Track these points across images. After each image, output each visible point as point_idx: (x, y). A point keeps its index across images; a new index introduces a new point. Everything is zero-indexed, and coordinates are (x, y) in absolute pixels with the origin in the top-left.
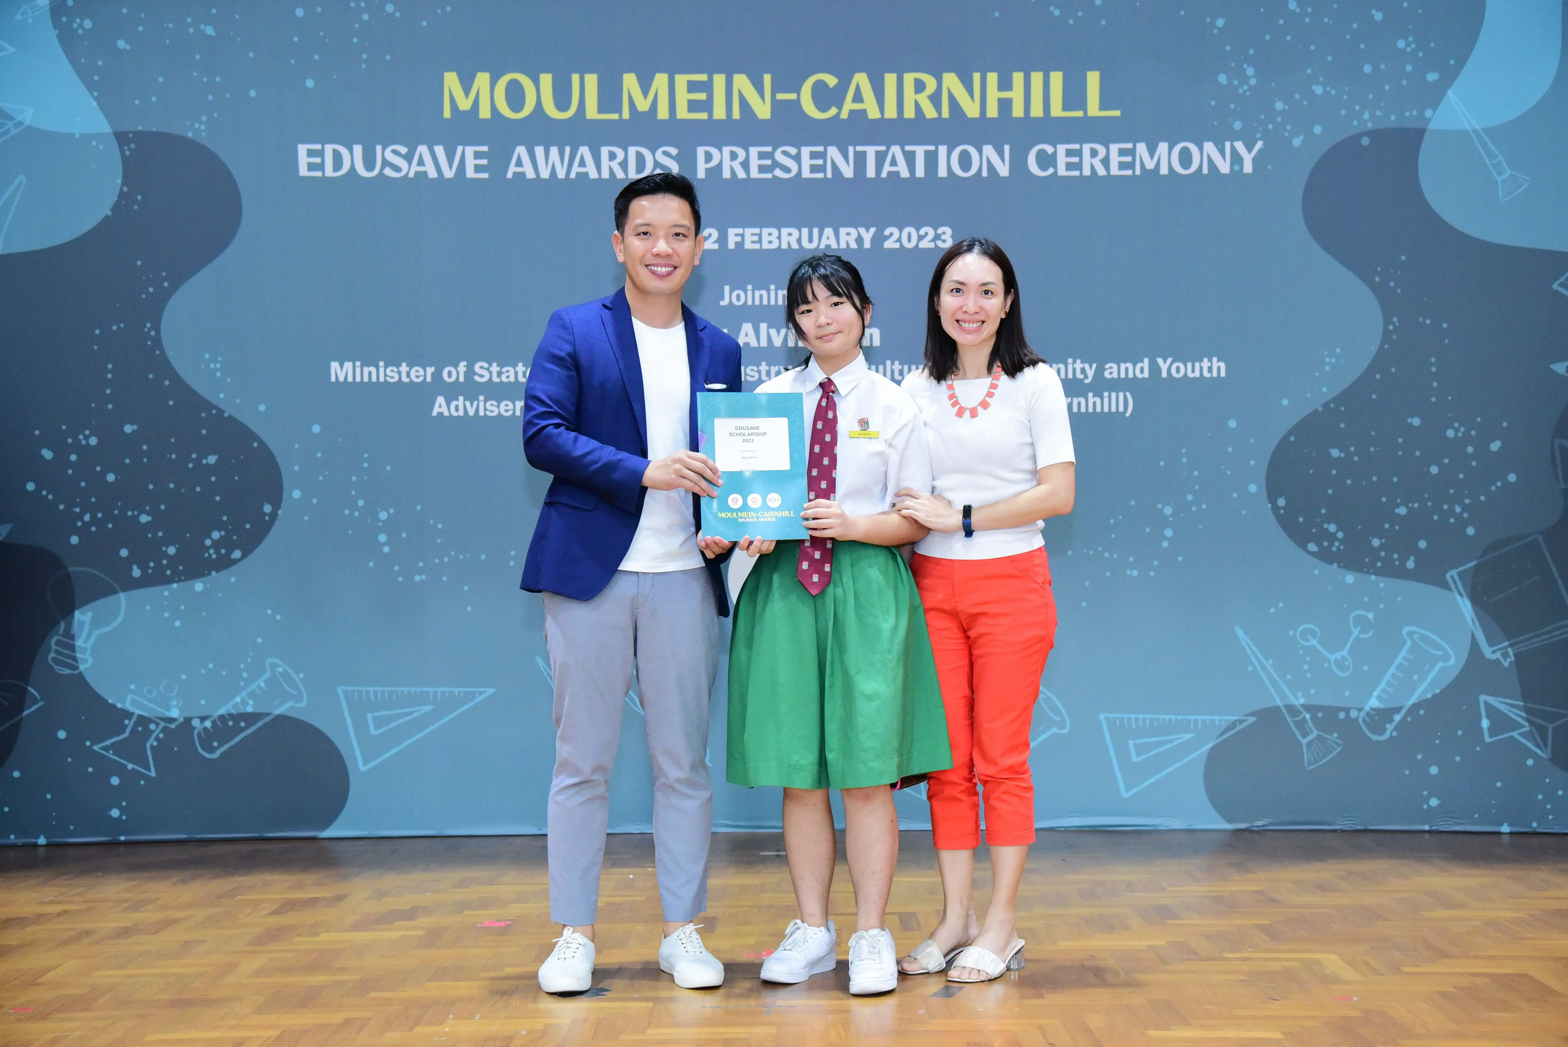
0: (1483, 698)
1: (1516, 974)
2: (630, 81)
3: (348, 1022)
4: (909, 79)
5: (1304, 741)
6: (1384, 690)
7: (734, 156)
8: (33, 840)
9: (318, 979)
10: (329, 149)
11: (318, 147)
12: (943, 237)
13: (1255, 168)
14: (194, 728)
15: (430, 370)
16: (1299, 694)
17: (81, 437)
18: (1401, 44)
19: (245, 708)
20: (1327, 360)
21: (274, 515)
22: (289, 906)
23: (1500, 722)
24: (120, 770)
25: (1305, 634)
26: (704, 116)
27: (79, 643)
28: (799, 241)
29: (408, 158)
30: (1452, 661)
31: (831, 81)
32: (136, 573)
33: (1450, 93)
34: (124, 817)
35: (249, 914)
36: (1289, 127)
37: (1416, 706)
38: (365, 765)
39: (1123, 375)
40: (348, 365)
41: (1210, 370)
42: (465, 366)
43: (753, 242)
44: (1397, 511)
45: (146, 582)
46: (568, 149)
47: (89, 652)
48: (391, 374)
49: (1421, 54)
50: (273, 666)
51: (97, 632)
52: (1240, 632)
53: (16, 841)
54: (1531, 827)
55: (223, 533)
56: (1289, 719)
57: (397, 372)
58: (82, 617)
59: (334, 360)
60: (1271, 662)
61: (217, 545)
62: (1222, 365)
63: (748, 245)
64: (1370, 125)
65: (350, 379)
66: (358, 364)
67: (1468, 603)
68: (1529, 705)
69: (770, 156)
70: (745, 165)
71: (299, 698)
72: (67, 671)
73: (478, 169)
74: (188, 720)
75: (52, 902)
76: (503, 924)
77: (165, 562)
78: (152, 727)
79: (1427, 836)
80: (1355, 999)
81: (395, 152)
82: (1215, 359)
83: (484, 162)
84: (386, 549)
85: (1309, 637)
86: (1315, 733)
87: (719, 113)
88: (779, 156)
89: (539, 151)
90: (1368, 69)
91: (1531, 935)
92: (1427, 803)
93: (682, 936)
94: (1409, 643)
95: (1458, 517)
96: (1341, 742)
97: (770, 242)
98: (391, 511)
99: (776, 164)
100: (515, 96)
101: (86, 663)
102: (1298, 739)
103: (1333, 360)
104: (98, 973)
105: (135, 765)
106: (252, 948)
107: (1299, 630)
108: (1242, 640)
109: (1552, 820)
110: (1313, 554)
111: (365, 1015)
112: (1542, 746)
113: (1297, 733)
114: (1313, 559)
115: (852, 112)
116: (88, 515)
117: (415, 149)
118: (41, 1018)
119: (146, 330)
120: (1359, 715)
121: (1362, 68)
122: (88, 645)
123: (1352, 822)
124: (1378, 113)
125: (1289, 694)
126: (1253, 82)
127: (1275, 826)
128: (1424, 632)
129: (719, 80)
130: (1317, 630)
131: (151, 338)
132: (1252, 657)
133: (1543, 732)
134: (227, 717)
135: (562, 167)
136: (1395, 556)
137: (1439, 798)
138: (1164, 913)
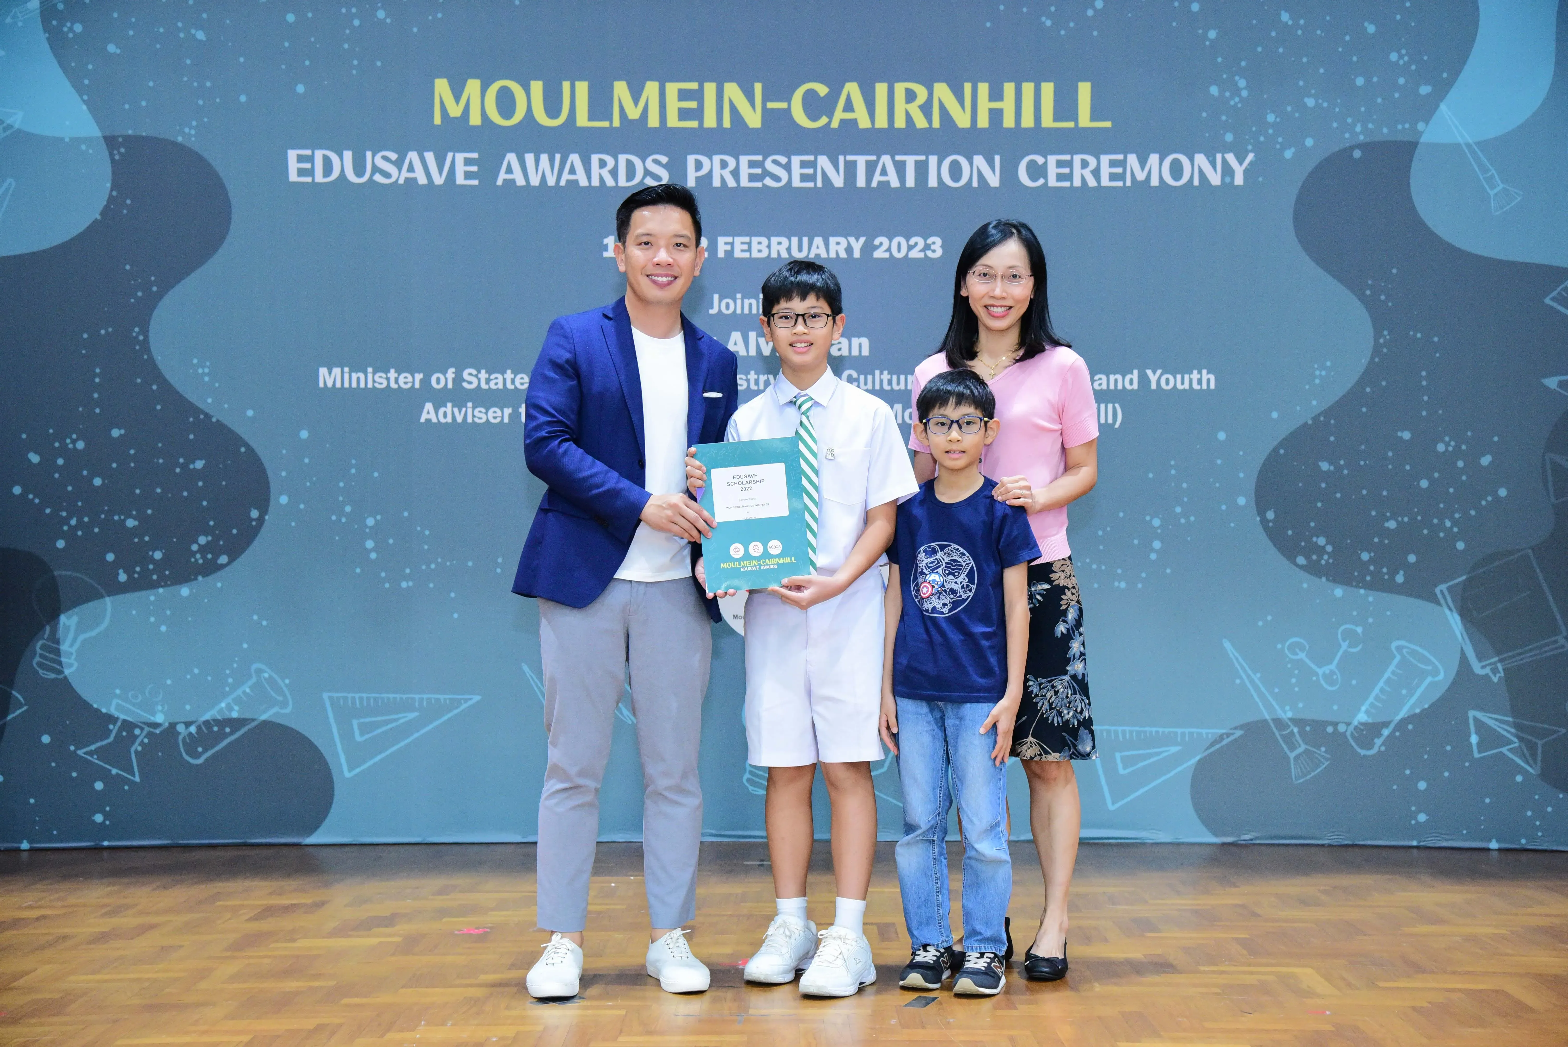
0: (1471, 713)
1: (1491, 990)
2: (621, 89)
3: (320, 1028)
4: (900, 88)
5: (1292, 755)
6: (1372, 705)
7: (724, 165)
8: (15, 845)
9: (291, 985)
10: (319, 154)
11: (308, 152)
12: (933, 247)
13: (1245, 180)
14: (179, 734)
15: (419, 377)
16: (1287, 708)
17: (68, 441)
18: (1394, 57)
19: (230, 713)
20: (1317, 373)
21: (261, 521)
22: (268, 912)
23: (1489, 737)
24: (105, 776)
25: (1293, 648)
26: (694, 124)
27: (64, 647)
28: (789, 250)
29: (399, 164)
30: (1441, 677)
31: (822, 90)
32: (123, 577)
33: (1443, 107)
34: (107, 823)
35: (229, 919)
36: (1280, 140)
37: (1404, 722)
38: (350, 771)
39: (1112, 387)
40: (337, 371)
41: (1200, 382)
42: (453, 373)
43: (742, 251)
44: (1386, 525)
45: (132, 586)
46: (558, 157)
47: (73, 657)
48: (379, 380)
49: (1413, 67)
50: (259, 672)
51: (82, 637)
52: (1227, 645)
54: (1520, 843)
55: (210, 538)
56: (1277, 733)
57: (385, 378)
58: (68, 621)
59: (323, 366)
60: (1258, 675)
61: (203, 550)
62: (1212, 378)
63: (738, 254)
64: (1362, 137)
65: (338, 385)
66: (346, 369)
67: (1458, 618)
68: (1519, 721)
69: (760, 165)
70: (736, 174)
71: (284, 705)
72: (52, 676)
73: (468, 175)
74: (173, 726)
75: (30, 907)
76: (481, 931)
77: (151, 567)
78: (137, 731)
79: (1415, 851)
80: (1328, 1013)
81: (385, 158)
82: (1204, 372)
83: (474, 169)
84: (373, 556)
85: (1297, 650)
86: (1303, 747)
87: (710, 121)
88: (769, 165)
89: (530, 158)
90: (1360, 81)
91: (1510, 951)
92: (1416, 819)
93: (669, 941)
94: (1398, 658)
95: (1448, 531)
96: (1328, 756)
97: (760, 251)
98: (379, 517)
99: (766, 173)
100: (506, 103)
101: (71, 668)
102: (1285, 753)
103: (1324, 373)
104: (72, 978)
105: (120, 769)
106: (228, 954)
107: (1288, 643)
108: (1229, 652)
109: (1542, 836)
110: (1301, 567)
111: (337, 1021)
112: (1531, 762)
113: (1284, 746)
114: (1302, 572)
115: (842, 121)
116: (75, 519)
117: (406, 155)
118: (13, 1023)
119: (134, 334)
120: (1346, 730)
121: (1354, 80)
122: (73, 650)
123: (1339, 837)
124: (1370, 126)
125: (1277, 707)
126: (1245, 93)
127: (1263, 839)
128: (1413, 646)
129: (710, 89)
130: (1305, 643)
131: (138, 342)
132: (1241, 671)
133: (1532, 748)
134: (212, 722)
135: (553, 174)
136: (1385, 570)
137: (1427, 814)
138: (1144, 926)
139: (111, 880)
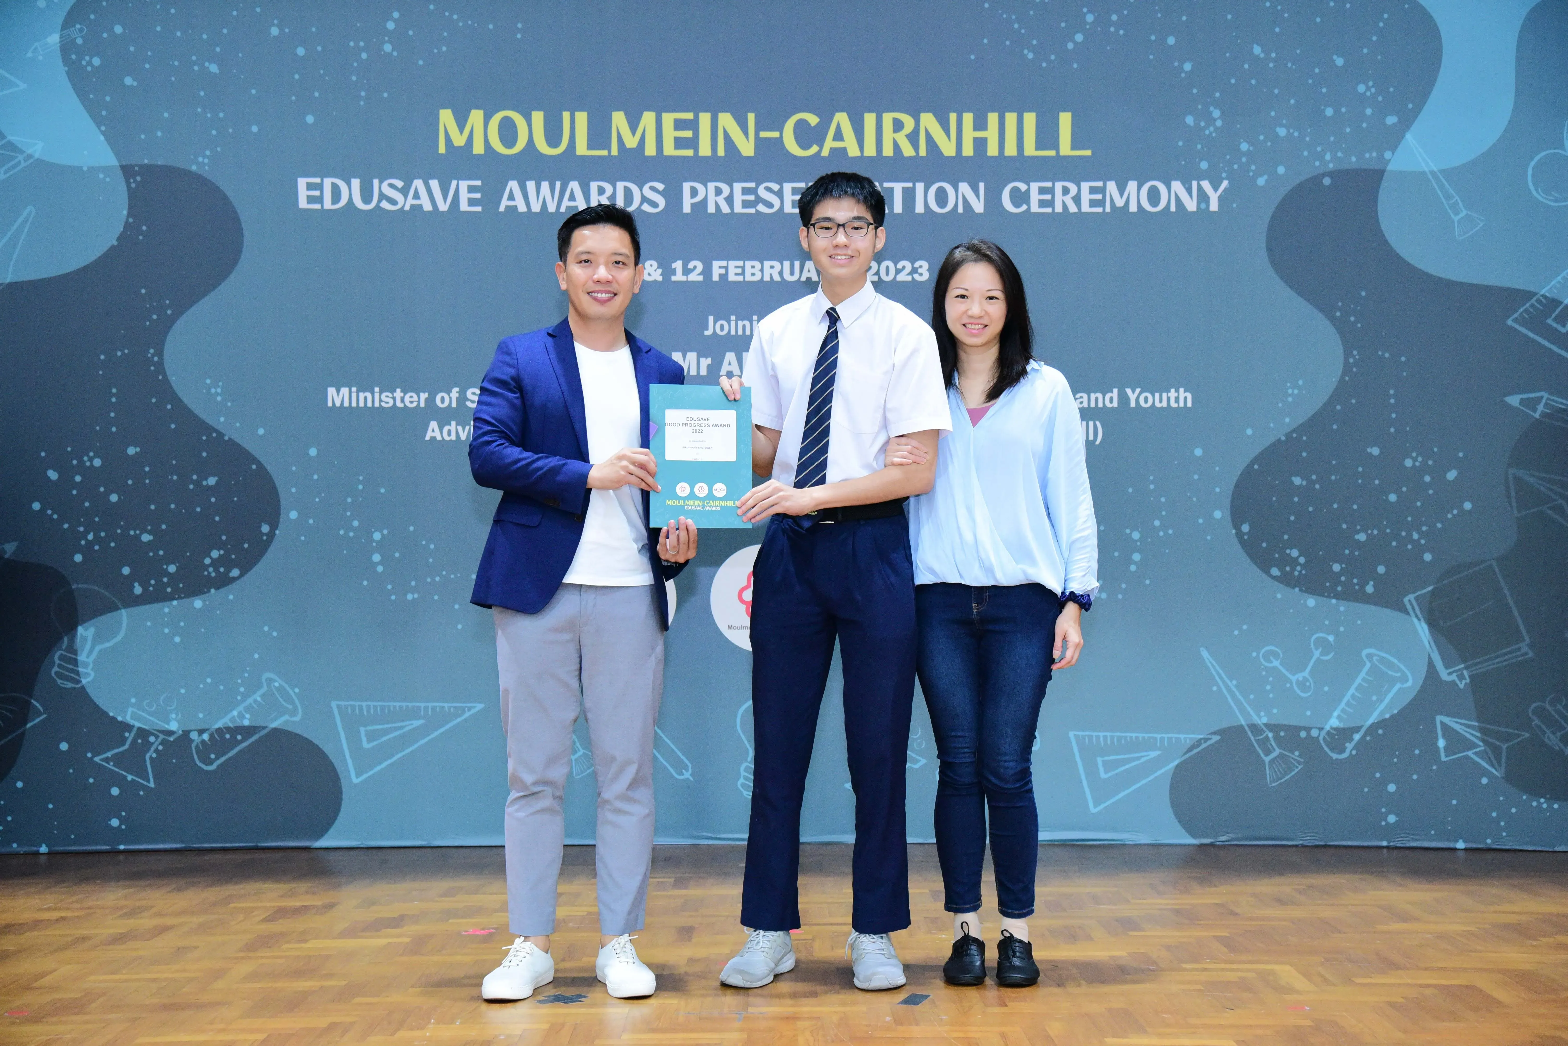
0: (1439, 718)
1: (1462, 986)
2: (619, 119)
3: (332, 1027)
4: (888, 118)
5: (1267, 759)
6: (1343, 711)
7: (718, 192)
8: (35, 849)
9: (304, 985)
10: (328, 182)
11: (317, 180)
12: (920, 271)
13: (1220, 206)
14: (193, 741)
15: (424, 396)
16: (1262, 714)
17: (86, 458)
18: (1361, 88)
19: (242, 721)
20: (1290, 391)
21: (271, 535)
22: (281, 913)
23: (1456, 742)
24: (120, 782)
25: (1267, 656)
26: (690, 153)
27: (82, 657)
28: (781, 273)
29: (405, 191)
30: (1409, 683)
31: (813, 120)
32: (138, 590)
33: (1409, 136)
34: (123, 827)
35: (241, 921)
36: (1253, 167)
37: (1375, 726)
38: (357, 777)
39: (1093, 405)
40: (345, 391)
41: (1177, 400)
42: (457, 392)
43: (736, 274)
44: (1356, 537)
45: (147, 599)
46: (558, 184)
47: (91, 666)
48: (386, 400)
49: (1380, 98)
50: (270, 681)
51: (98, 649)
52: (1205, 654)
53: (19, 849)
54: (1486, 843)
55: (222, 552)
56: (1252, 738)
57: (391, 398)
58: (85, 632)
59: (331, 386)
60: (1234, 682)
61: (215, 563)
62: (1189, 396)
63: (732, 277)
64: (1331, 166)
65: (346, 404)
66: (354, 389)
67: (1425, 627)
68: (1484, 725)
69: (753, 191)
70: (730, 200)
71: (294, 713)
72: (70, 685)
73: (471, 202)
74: (186, 733)
75: (49, 909)
76: (486, 932)
77: (165, 580)
78: (152, 739)
79: (1385, 850)
80: (1307, 1008)
81: (391, 186)
82: (1182, 390)
83: (478, 196)
84: (380, 569)
85: (1271, 658)
86: (1277, 751)
87: (705, 150)
88: (762, 192)
89: (531, 185)
90: (1329, 112)
91: (1479, 948)
92: (1386, 820)
93: (616, 946)
94: (1368, 665)
95: (1416, 543)
96: (1302, 760)
97: (753, 274)
98: (385, 532)
99: (759, 200)
100: (508, 132)
101: (88, 677)
102: (1261, 758)
103: (1296, 391)
104: (92, 978)
105: (135, 776)
106: (241, 954)
107: (1263, 651)
108: (1207, 660)
109: (1506, 836)
110: (1276, 578)
111: (349, 1019)
112: (1497, 766)
113: (1260, 752)
114: (1276, 583)
115: (832, 150)
116: (92, 534)
117: (412, 182)
118: (36, 1022)
119: (149, 356)
120: (1319, 735)
121: (1324, 111)
122: (90, 660)
123: (1313, 838)
124: (1339, 154)
125: (1252, 712)
126: (1219, 123)
127: (1238, 841)
128: (1383, 654)
129: (705, 119)
130: (1279, 651)
131: (154, 364)
132: (1217, 677)
133: (1497, 752)
134: (224, 730)
135: (553, 201)
136: (1355, 581)
137: (1396, 814)
138: (1127, 925)
139: (127, 883)
